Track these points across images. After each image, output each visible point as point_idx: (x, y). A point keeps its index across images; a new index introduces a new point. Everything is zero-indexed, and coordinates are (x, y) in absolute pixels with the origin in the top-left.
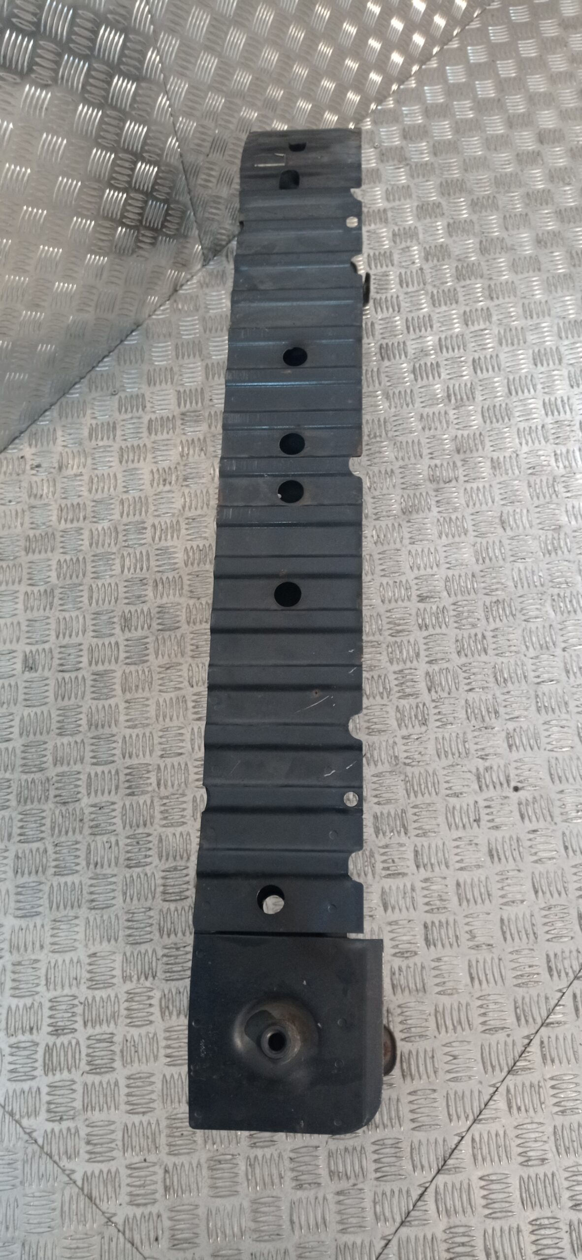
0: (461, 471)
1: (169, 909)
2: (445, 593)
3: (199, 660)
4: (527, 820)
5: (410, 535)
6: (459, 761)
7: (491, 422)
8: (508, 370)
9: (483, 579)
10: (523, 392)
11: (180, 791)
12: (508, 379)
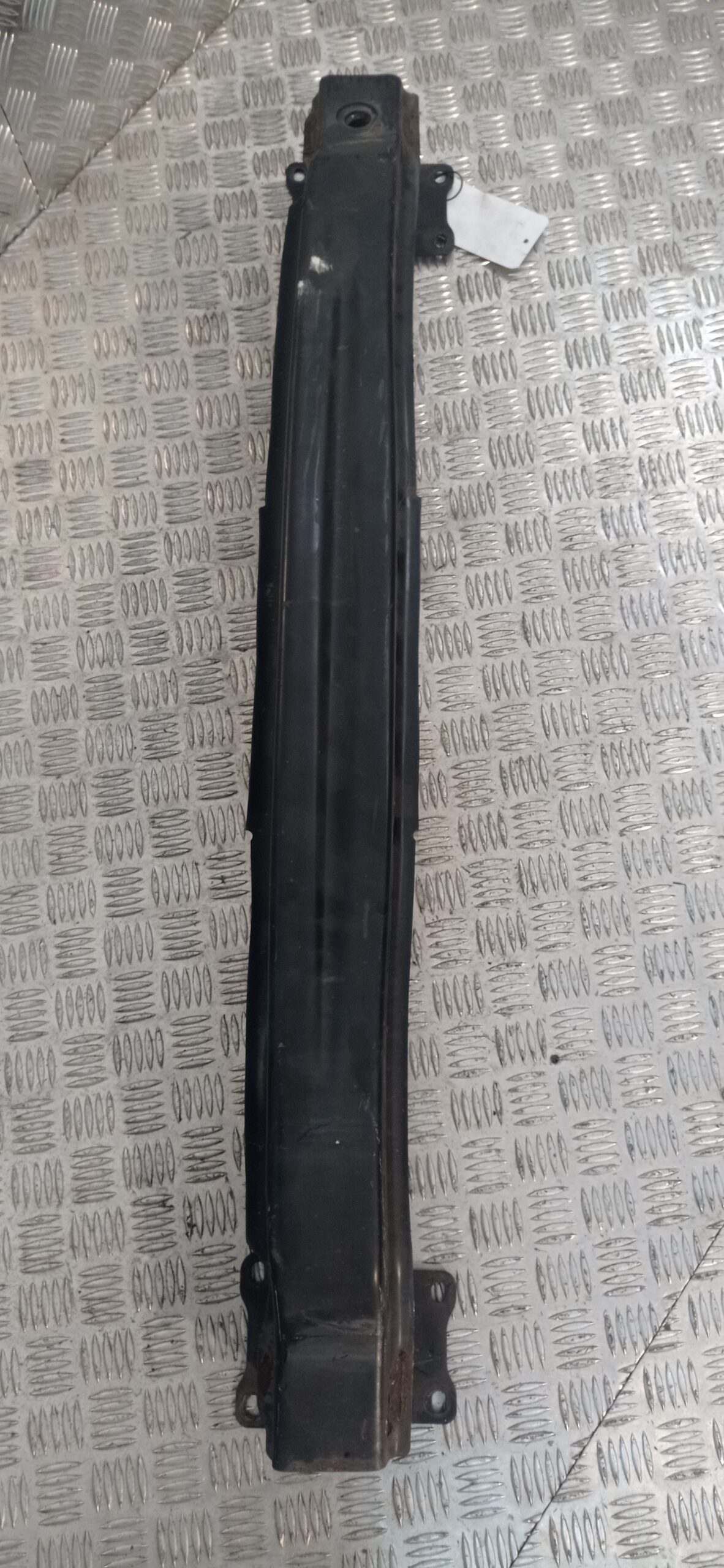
0: (459, 547)
1: (32, 1286)
2: (441, 750)
3: (63, 878)
4: (571, 1105)
6: (469, 1020)
7: (504, 465)
8: (529, 375)
9: (498, 725)
10: (552, 413)
11: (43, 1095)
12: (529, 391)
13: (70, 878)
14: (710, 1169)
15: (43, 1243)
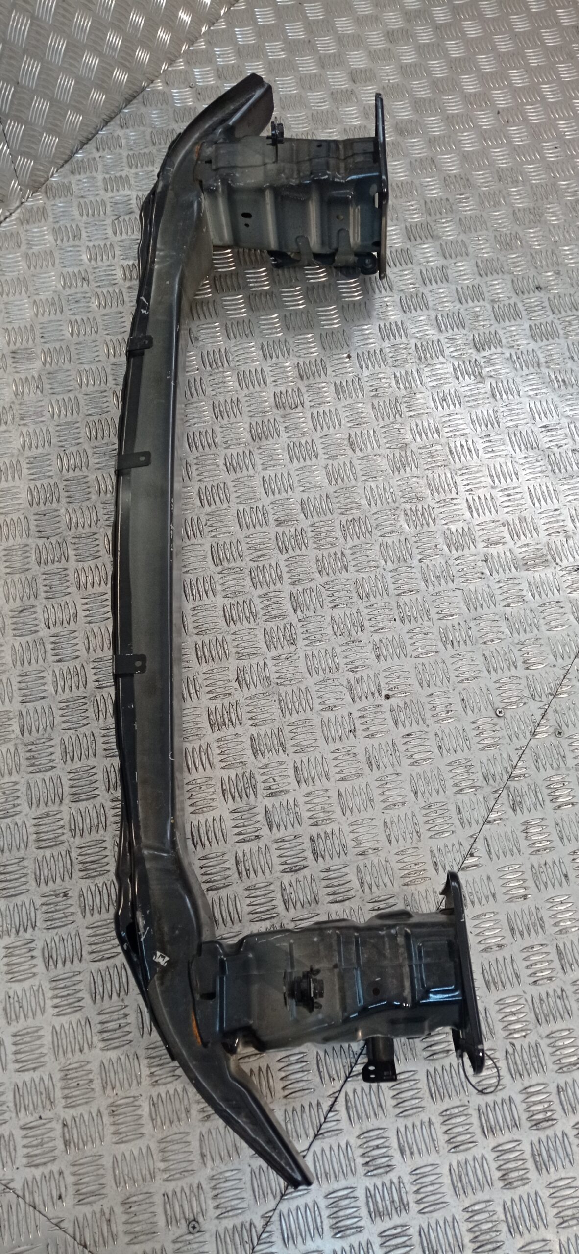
0: (305, 396)
1: (44, 857)
2: (302, 515)
3: (54, 601)
4: (400, 724)
5: (262, 462)
6: (330, 676)
9: (337, 500)
11: (46, 735)
13: (59, 600)
14: (491, 758)
15: (50, 829)
